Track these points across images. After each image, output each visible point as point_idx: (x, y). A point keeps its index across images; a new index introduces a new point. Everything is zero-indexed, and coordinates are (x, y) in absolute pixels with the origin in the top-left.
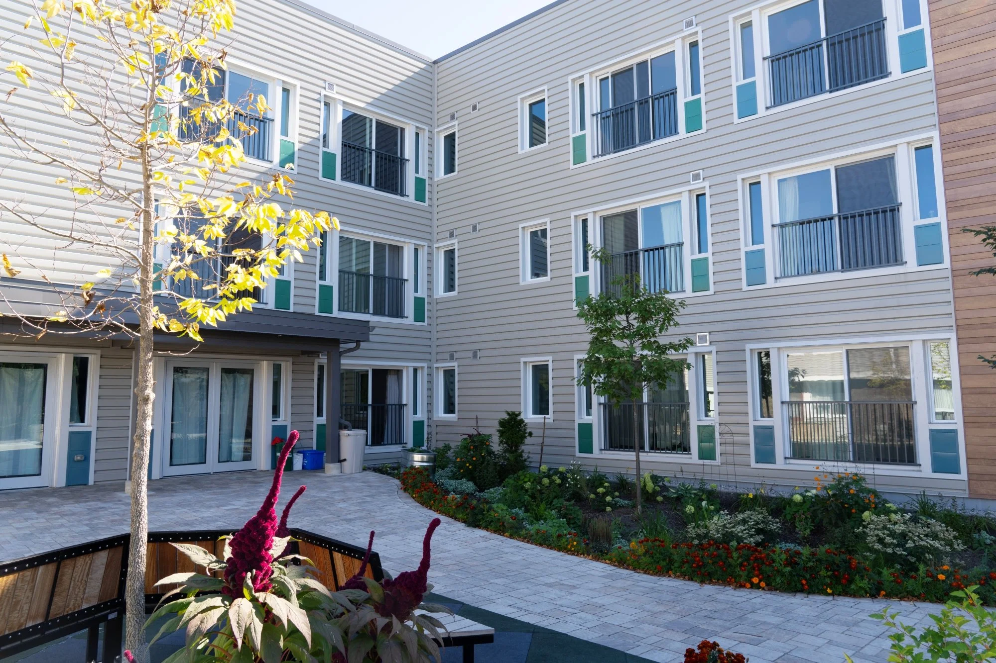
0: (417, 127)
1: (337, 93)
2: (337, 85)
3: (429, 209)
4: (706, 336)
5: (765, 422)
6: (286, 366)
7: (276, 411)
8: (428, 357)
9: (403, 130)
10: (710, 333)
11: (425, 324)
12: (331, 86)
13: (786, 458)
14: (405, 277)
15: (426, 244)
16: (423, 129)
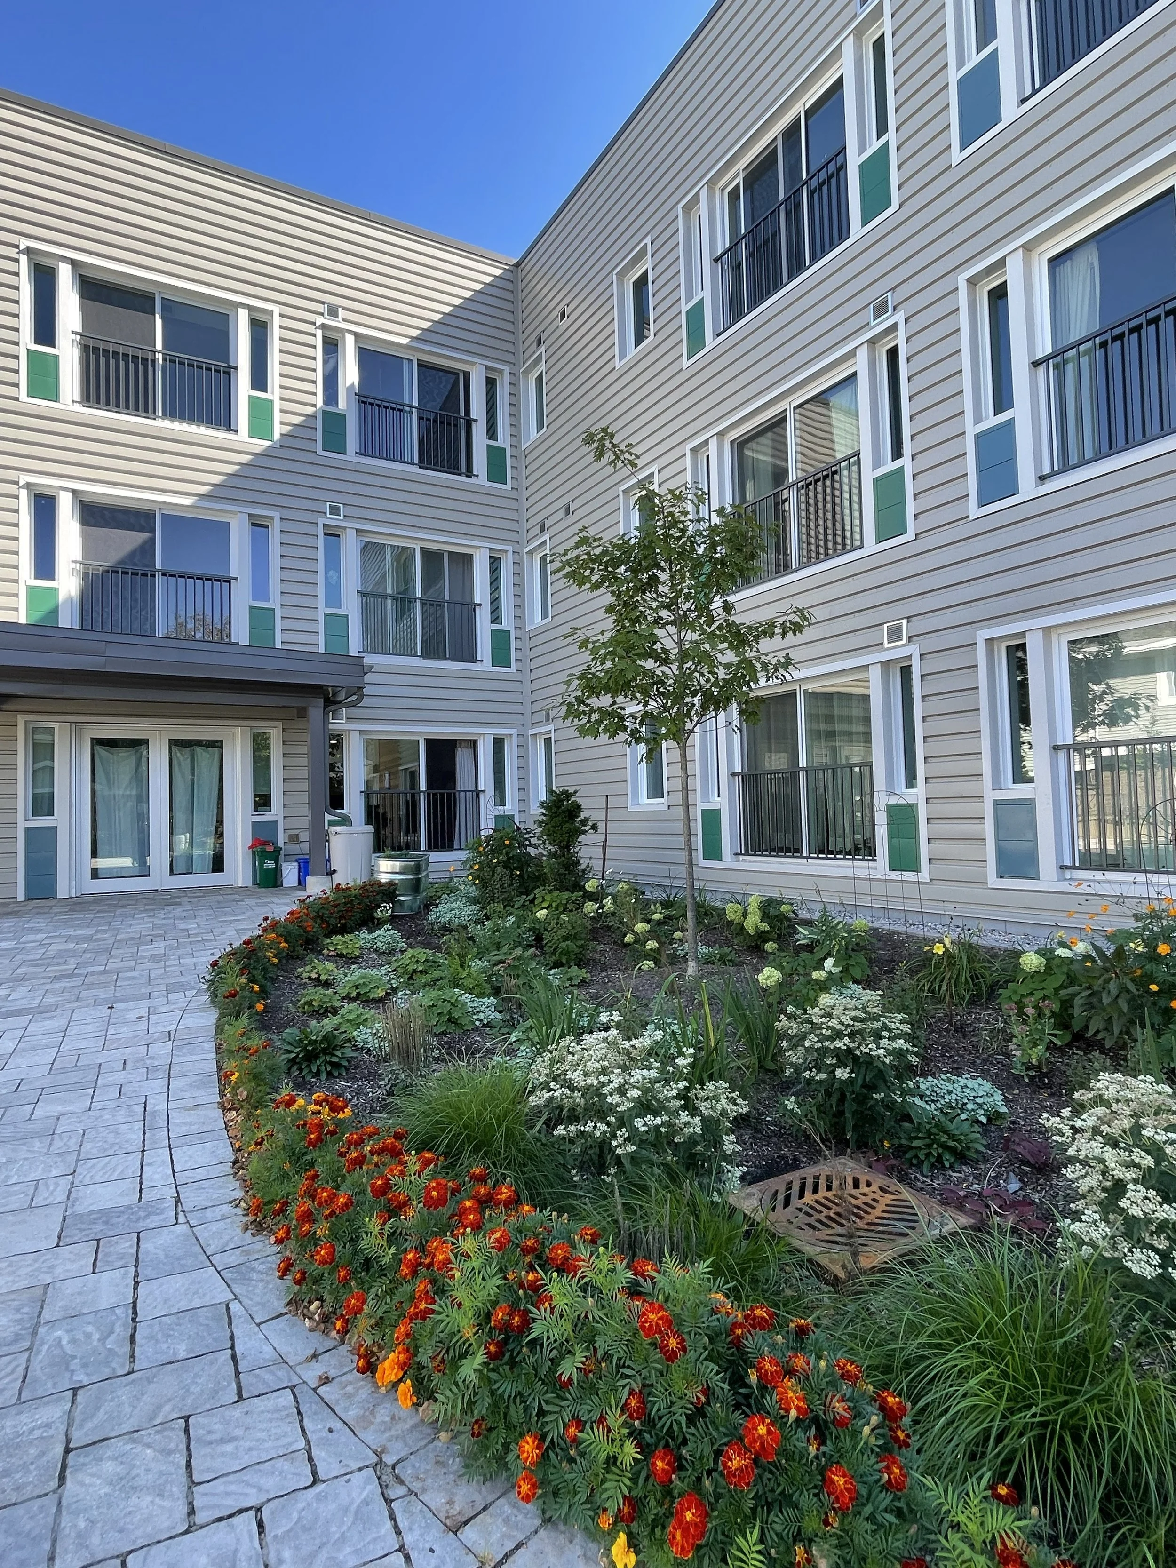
0: (487, 368)
1: (344, 320)
2: (344, 309)
3: (514, 495)
4: (901, 625)
5: (1021, 791)
6: (275, 734)
7: (262, 801)
8: (518, 719)
9: (467, 375)
10: (908, 618)
11: (513, 669)
12: (333, 312)
13: (1062, 867)
14: (477, 601)
15: (510, 548)
16: (501, 371)
